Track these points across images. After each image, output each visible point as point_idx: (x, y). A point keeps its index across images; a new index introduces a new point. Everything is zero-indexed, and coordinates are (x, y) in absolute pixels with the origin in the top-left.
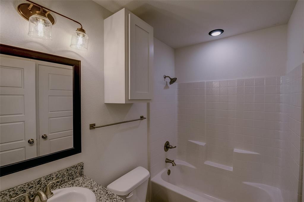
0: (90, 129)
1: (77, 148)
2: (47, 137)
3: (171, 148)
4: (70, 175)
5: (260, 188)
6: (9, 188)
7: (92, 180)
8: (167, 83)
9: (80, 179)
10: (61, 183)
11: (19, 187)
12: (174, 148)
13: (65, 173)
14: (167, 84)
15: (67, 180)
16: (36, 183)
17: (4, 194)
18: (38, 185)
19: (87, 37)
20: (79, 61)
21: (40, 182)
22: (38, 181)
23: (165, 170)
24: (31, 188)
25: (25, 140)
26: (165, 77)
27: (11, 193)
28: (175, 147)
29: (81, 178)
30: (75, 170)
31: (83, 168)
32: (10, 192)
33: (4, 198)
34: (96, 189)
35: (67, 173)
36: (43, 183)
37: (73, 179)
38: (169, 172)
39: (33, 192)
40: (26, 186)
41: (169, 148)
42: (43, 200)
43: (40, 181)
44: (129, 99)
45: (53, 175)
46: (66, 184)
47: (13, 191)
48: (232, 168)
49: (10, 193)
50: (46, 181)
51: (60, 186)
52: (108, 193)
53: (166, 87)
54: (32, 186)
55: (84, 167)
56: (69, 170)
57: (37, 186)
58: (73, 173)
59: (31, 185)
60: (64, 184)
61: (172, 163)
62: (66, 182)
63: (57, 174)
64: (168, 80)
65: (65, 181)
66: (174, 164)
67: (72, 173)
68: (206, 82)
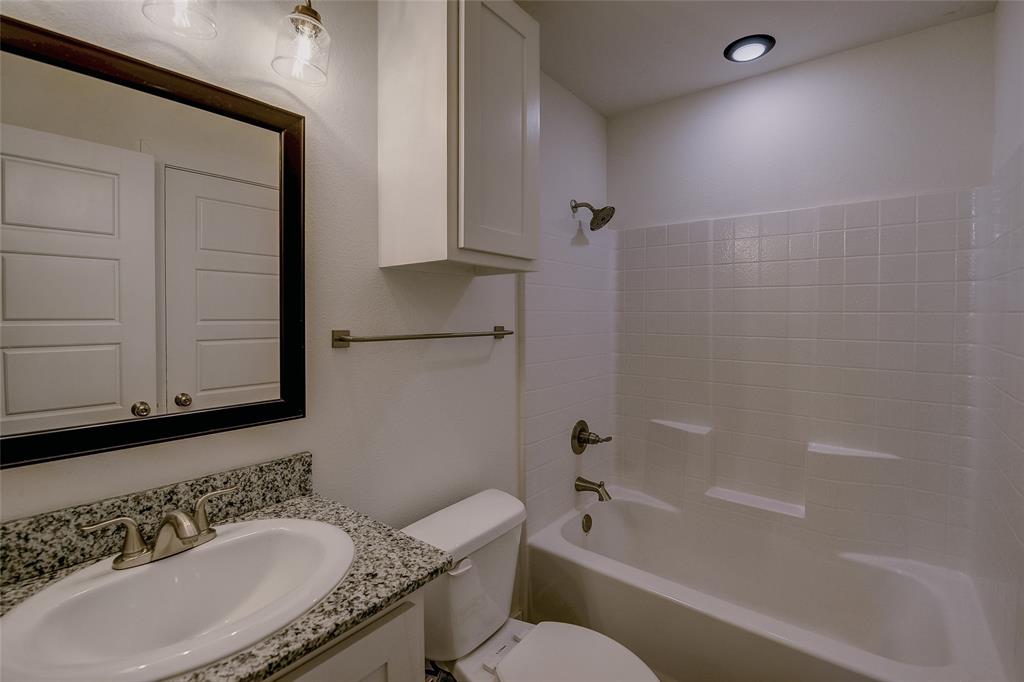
0: (333, 347)
1: (291, 403)
2: (190, 400)
3: (595, 442)
4: (270, 486)
5: (899, 572)
6: (76, 505)
7: (339, 505)
8: (580, 225)
9: (303, 503)
10: (239, 508)
11: (106, 504)
12: (604, 440)
13: (254, 479)
14: (580, 231)
15: (259, 502)
16: (162, 498)
17: (59, 520)
18: (168, 506)
19: (325, 34)
20: (300, 118)
21: (175, 497)
22: (169, 494)
23: (574, 516)
24: (146, 513)
25: (121, 404)
26: (575, 207)
27: (83, 520)
28: (609, 439)
29: (305, 500)
30: (286, 472)
31: (309, 471)
32: (79, 516)
33: (59, 534)
34: (352, 526)
35: (259, 478)
36: (182, 501)
37: (278, 502)
38: (587, 523)
39: (150, 528)
40: (131, 504)
41: (587, 441)
42: (185, 536)
43: (172, 492)
44: (462, 245)
45: (215, 480)
46: (255, 512)
47: (88, 512)
48: (802, 508)
49: (79, 521)
50: (192, 494)
51: (237, 519)
52: (395, 535)
53: (579, 239)
54: (149, 504)
55: (312, 467)
56: (266, 469)
57: (165, 508)
58: (279, 482)
59: (145, 504)
60: (249, 514)
61: (599, 492)
62: (257, 508)
63: (228, 479)
64: (586, 216)
65: (254, 505)
66: (604, 496)
67: (275, 480)
68: (715, 222)
